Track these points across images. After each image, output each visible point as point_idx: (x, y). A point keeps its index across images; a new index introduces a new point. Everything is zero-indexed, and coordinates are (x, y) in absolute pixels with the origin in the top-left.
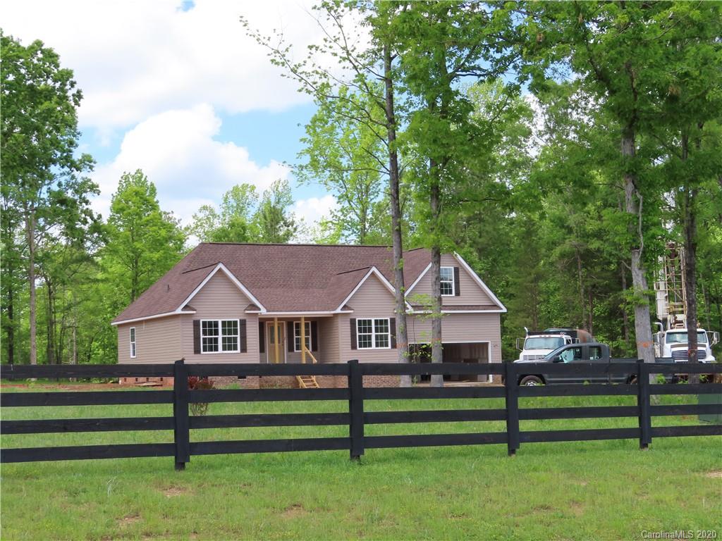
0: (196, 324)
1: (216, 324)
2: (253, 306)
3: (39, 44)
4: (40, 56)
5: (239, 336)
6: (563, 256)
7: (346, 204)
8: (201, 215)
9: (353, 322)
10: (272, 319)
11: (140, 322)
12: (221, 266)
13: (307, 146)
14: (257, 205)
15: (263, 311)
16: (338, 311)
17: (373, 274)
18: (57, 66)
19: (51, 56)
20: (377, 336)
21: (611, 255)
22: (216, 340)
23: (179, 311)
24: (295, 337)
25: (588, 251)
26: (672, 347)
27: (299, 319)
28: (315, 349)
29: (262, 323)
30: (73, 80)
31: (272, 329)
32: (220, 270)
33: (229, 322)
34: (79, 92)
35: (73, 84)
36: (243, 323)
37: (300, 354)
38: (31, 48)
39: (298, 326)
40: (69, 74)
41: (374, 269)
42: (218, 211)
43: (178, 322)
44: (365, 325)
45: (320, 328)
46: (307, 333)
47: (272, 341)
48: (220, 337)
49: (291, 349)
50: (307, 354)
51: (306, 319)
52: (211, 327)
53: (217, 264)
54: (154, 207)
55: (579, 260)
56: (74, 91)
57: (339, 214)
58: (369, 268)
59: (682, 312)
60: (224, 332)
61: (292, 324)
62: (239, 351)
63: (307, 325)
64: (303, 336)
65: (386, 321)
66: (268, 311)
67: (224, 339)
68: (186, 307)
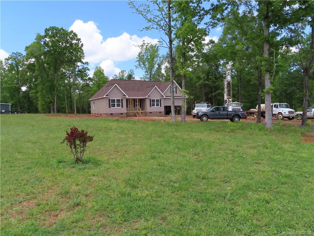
0: (109, 100)
1: (115, 100)
2: (125, 95)
3: (72, 31)
4: (73, 34)
5: (121, 103)
6: (199, 85)
7: (147, 73)
8: (114, 77)
9: (150, 100)
10: (130, 99)
11: (96, 99)
12: (116, 84)
13: (138, 59)
14: (127, 75)
15: (127, 97)
16: (147, 97)
17: (155, 87)
18: (77, 37)
19: (75, 35)
20: (156, 104)
21: (211, 85)
22: (115, 104)
23: (105, 96)
24: (136, 104)
25: (205, 84)
26: (232, 107)
27: (137, 99)
28: (140, 107)
29: (127, 100)
30: (81, 41)
31: (130, 101)
32: (116, 86)
33: (118, 100)
34: (82, 44)
35: (81, 42)
36: (122, 100)
37: (137, 108)
38: (70, 32)
39: (136, 101)
40: (80, 39)
41: (156, 86)
42: (118, 76)
43: (104, 99)
44: (153, 101)
45: (142, 101)
46: (138, 103)
47: (130, 105)
48: (116, 103)
49: (134, 107)
50: (139, 108)
51: (138, 99)
52: (113, 101)
53: (115, 84)
54: (103, 74)
55: (203, 86)
56: (81, 43)
57: (145, 76)
58: (154, 86)
59: (231, 99)
60: (117, 102)
61: (135, 100)
62: (121, 107)
63: (138, 101)
64: (138, 104)
65: (159, 100)
66: (128, 97)
67: (117, 104)
68: (107, 95)
